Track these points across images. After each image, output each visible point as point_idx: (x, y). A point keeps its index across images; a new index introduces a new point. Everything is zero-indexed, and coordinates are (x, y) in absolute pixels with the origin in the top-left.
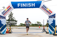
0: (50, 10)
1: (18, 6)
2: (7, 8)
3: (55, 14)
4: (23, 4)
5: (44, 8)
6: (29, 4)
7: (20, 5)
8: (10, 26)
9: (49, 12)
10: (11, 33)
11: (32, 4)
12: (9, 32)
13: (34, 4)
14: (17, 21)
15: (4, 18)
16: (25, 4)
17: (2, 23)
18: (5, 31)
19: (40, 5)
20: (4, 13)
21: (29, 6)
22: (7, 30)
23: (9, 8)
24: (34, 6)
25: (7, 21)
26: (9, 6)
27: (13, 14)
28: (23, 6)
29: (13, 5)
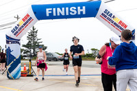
0: (121, 22)
1: (48, 15)
2: (23, 20)
3: (134, 31)
4: (58, 9)
5: (108, 16)
6: (71, 9)
7: (52, 11)
8: (30, 61)
9: (118, 26)
10: (32, 76)
11: (79, 8)
12: (28, 74)
13: (84, 7)
14: (46, 48)
15: (17, 42)
16: (63, 9)
17: (11, 53)
18: (18, 72)
19: (98, 9)
20: (17, 31)
21: (71, 13)
22: (22, 69)
23: (27, 20)
24: (84, 13)
25: (25, 48)
26: (28, 15)
27: (36, 32)
28: (58, 15)
29: (35, 13)
